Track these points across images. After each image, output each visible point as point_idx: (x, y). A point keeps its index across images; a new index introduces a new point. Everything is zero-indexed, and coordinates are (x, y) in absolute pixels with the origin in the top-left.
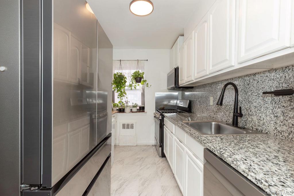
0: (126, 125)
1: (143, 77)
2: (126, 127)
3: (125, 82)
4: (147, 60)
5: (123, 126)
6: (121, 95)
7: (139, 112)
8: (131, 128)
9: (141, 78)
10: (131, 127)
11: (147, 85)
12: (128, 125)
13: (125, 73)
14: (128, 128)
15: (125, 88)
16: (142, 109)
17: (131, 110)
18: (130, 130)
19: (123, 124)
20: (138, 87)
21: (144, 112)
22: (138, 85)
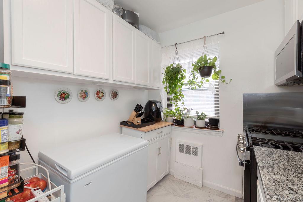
0: (185, 147)
1: (214, 66)
2: (185, 151)
3: (183, 77)
4: (223, 33)
5: (180, 147)
6: (176, 98)
7: (208, 129)
8: (193, 154)
9: (210, 68)
10: (193, 152)
11: (223, 80)
12: (188, 148)
13: (185, 63)
14: (188, 152)
15: (181, 87)
16: (214, 124)
17: (195, 123)
18: (191, 156)
19: (180, 145)
20: (206, 85)
21: (219, 129)
22: (207, 81)
